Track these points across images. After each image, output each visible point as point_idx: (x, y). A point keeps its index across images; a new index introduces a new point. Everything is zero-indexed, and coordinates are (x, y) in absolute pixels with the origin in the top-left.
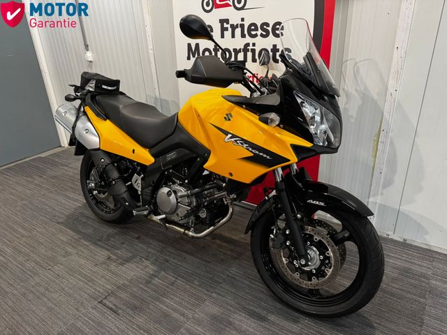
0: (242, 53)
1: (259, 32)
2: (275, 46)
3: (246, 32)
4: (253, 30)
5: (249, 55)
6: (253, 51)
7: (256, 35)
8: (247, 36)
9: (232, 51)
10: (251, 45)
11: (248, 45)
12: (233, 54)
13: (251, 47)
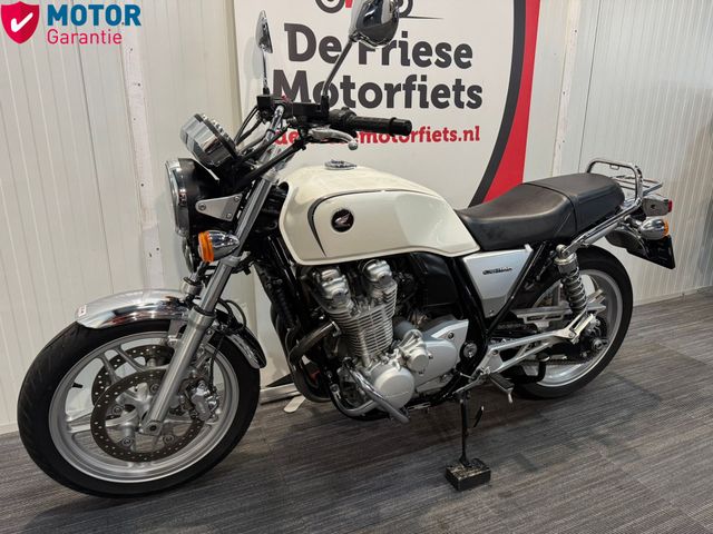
0: (403, 92)
1: (434, 57)
2: (458, 81)
3: (410, 56)
4: (424, 54)
5: (416, 95)
6: (423, 89)
7: (428, 63)
8: (412, 62)
9: (382, 88)
10: (419, 78)
11: (413, 78)
12: (385, 93)
13: (418, 82)
